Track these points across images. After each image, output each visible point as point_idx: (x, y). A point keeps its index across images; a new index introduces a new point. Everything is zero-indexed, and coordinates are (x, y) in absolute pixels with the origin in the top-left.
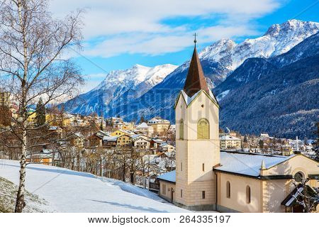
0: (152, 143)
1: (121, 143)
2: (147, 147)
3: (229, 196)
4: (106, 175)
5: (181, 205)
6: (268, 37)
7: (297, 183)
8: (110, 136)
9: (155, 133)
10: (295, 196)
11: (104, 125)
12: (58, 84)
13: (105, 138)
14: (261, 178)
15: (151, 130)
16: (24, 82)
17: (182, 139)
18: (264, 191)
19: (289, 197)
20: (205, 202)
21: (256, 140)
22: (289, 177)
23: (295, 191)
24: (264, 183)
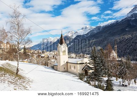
0: (54, 57)
1: (46, 57)
2: (52, 58)
3: (70, 68)
4: (41, 65)
5: (59, 71)
6: (82, 30)
7: (85, 65)
8: (43, 55)
9: (54, 54)
10: (85, 68)
11: (41, 53)
12: (26, 43)
13: (41, 56)
14: (77, 64)
15: (53, 53)
16: (18, 43)
17: (59, 55)
18: (78, 67)
19: (84, 68)
20: (65, 70)
21: (79, 55)
22: (84, 63)
23: (85, 67)
24: (78, 65)
